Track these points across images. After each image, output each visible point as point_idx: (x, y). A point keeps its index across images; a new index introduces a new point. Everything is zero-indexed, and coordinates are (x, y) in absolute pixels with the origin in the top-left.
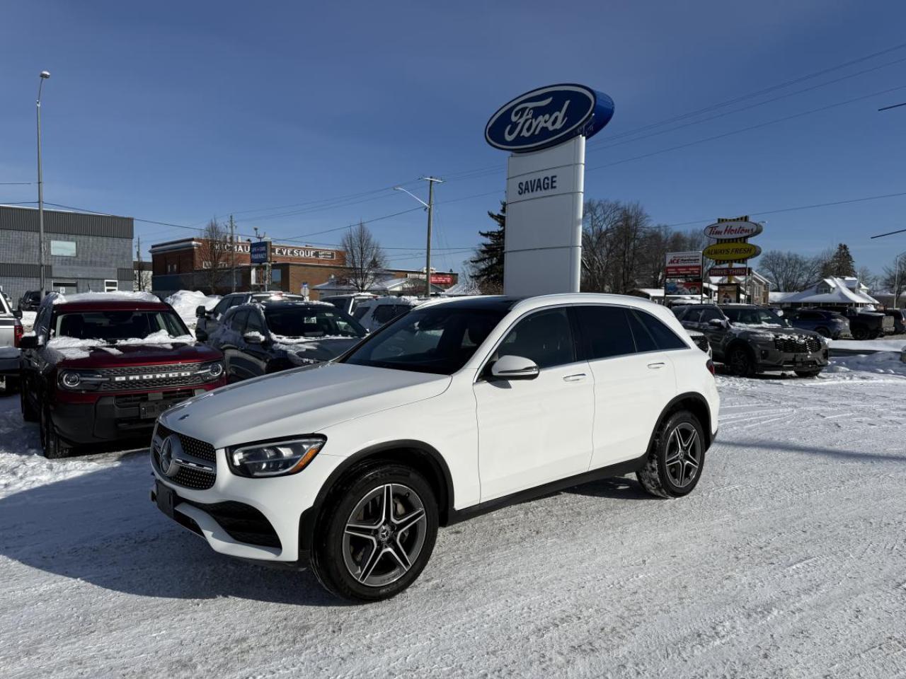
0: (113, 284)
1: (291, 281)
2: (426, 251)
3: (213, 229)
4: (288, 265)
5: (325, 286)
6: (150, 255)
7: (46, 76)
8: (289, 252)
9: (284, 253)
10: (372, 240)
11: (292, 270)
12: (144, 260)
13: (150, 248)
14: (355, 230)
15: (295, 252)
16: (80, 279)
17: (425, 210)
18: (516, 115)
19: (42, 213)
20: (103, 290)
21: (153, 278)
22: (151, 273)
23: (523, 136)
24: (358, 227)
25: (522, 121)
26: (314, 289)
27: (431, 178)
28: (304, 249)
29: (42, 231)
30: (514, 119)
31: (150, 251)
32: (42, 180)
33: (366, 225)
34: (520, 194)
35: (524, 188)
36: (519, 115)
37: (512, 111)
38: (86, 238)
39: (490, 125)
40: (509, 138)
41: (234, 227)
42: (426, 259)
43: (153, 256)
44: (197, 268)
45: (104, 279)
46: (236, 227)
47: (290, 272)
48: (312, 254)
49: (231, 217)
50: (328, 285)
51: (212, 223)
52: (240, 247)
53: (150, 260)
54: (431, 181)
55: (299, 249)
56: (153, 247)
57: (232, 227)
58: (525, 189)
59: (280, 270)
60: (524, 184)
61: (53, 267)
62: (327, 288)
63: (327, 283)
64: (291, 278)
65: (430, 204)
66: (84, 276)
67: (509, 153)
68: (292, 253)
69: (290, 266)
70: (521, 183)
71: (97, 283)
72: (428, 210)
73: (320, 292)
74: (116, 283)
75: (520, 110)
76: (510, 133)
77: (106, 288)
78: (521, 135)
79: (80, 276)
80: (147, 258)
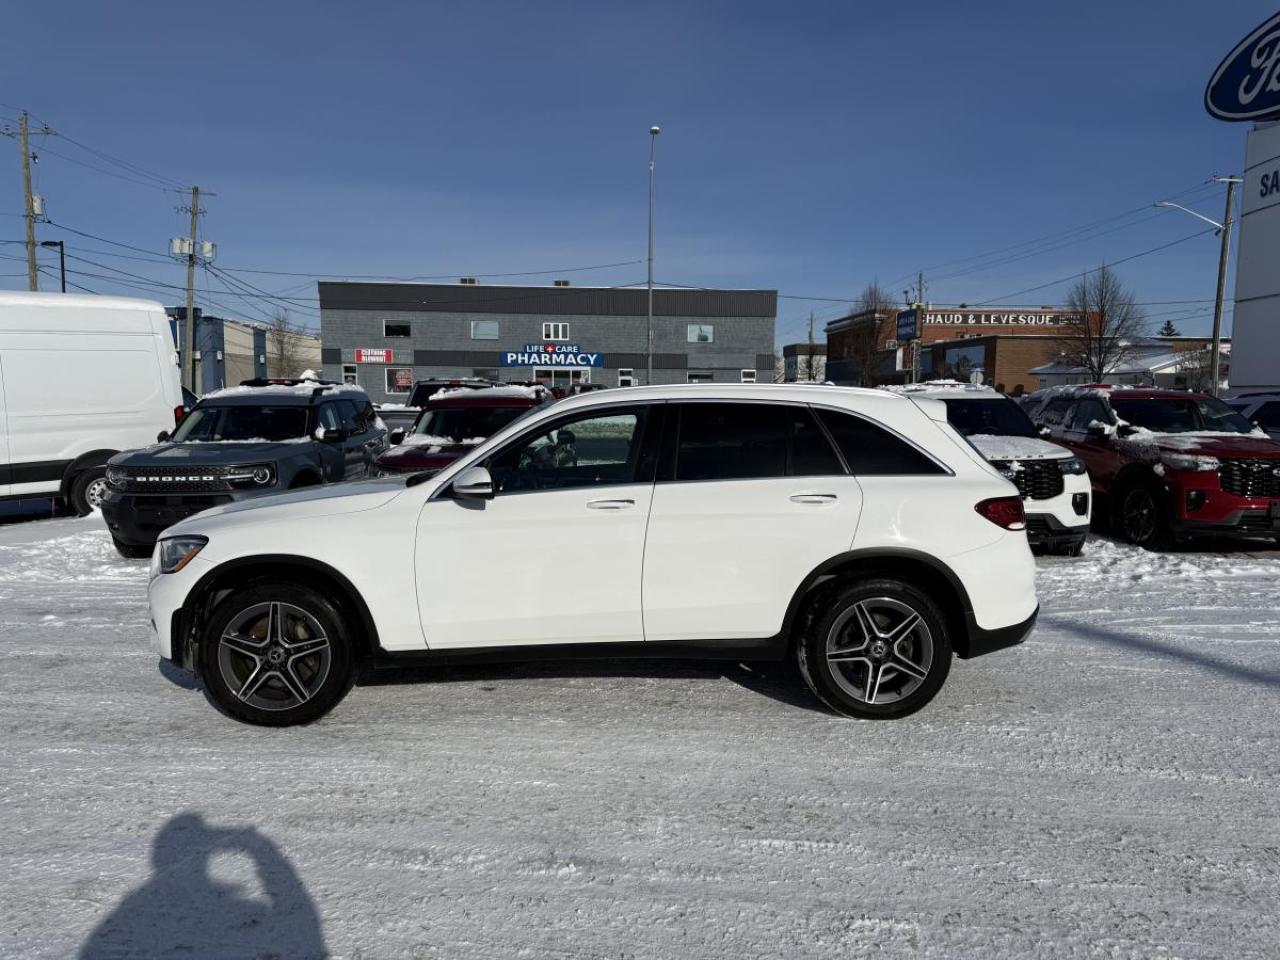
0: (751, 375)
1: (998, 363)
2: (1214, 304)
3: (873, 295)
4: (994, 339)
5: (1046, 369)
6: (825, 335)
7: (656, 132)
8: (1011, 319)
9: (1004, 321)
10: (1121, 292)
11: (1000, 346)
12: (817, 342)
13: (825, 326)
14: (1093, 279)
15: (1020, 318)
16: (716, 369)
17: (1217, 234)
18: (1259, 56)
19: (651, 293)
20: (740, 381)
21: (827, 365)
22: (824, 359)
23: (1271, 91)
24: (1097, 274)
25: (1270, 63)
26: (1031, 374)
27: (1231, 177)
28: (1036, 314)
29: (650, 313)
30: (1255, 62)
31: (826, 331)
32: (653, 257)
33: (1113, 270)
34: (1263, 195)
35: (1269, 183)
36: (1265, 55)
37: (1254, 49)
38: (723, 319)
39: (1213, 84)
40: (1245, 98)
41: (924, 290)
42: (1213, 317)
43: (828, 336)
44: (879, 349)
45: (740, 369)
46: (926, 289)
47: (998, 349)
48: (1048, 319)
49: (921, 276)
50: (1053, 366)
51: (870, 288)
52: (939, 316)
53: (824, 341)
54: (1231, 183)
55: (1027, 314)
56: (829, 324)
57: (920, 290)
58: (1273, 186)
59: (983, 347)
60: (1271, 176)
61: (689, 357)
62: (1049, 371)
63: (1052, 364)
64: (998, 358)
65: (1226, 224)
66: (722, 366)
67: (1250, 124)
68: (1016, 319)
69: (999, 340)
70: (1266, 176)
71: (730, 374)
72: (1221, 234)
73: (1041, 377)
74: (753, 373)
75: (1266, 46)
76: (1247, 90)
77: (743, 380)
78: (1268, 89)
79: (716, 366)
80: (821, 339)
